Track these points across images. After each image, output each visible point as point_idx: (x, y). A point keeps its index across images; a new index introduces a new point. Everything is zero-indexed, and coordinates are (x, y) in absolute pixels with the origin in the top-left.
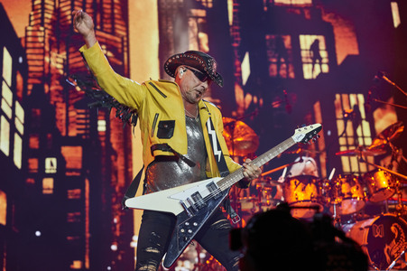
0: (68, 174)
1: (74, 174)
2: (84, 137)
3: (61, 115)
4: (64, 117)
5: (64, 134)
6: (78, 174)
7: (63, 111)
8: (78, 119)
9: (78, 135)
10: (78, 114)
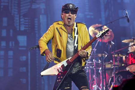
0: (20, 49)
1: (23, 49)
2: (28, 31)
3: (17, 20)
4: (18, 21)
5: (18, 29)
6: (25, 49)
7: (18, 19)
8: (25, 22)
9: (25, 30)
10: (25, 20)
